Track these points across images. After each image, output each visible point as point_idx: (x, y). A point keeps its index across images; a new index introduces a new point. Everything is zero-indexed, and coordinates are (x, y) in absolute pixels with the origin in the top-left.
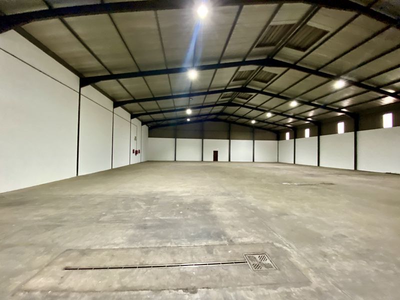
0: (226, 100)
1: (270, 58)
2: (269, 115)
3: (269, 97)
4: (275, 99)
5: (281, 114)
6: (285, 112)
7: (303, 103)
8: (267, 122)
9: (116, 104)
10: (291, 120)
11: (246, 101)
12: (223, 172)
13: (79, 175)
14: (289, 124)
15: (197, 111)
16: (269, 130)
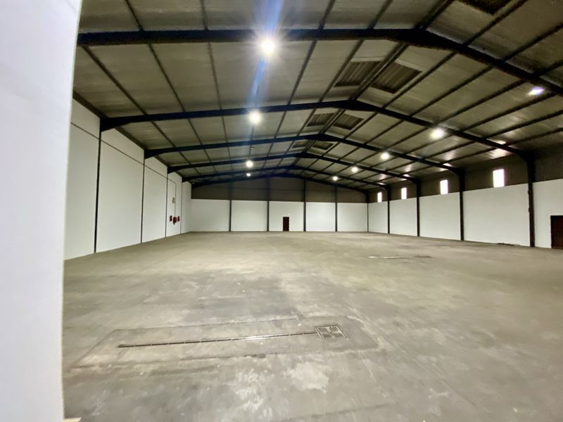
0: (299, 150)
1: (353, 99)
2: (355, 170)
3: (354, 147)
4: (361, 150)
5: (370, 169)
6: (374, 166)
7: (396, 155)
8: (352, 179)
9: (148, 153)
10: (383, 176)
11: (326, 151)
12: (296, 245)
13: (97, 251)
14: (381, 181)
15: (261, 164)
16: (357, 189)
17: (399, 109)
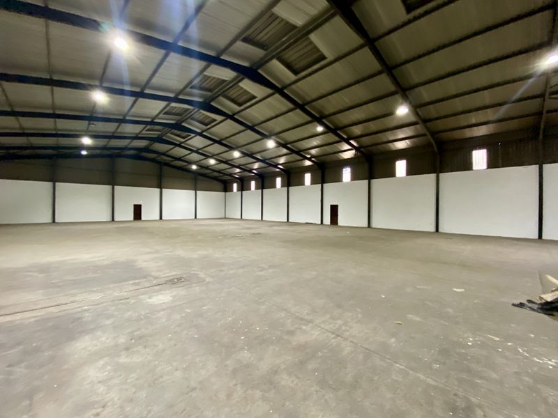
0: (153, 134)
1: (207, 102)
2: (212, 162)
3: (211, 142)
4: (216, 145)
5: (226, 162)
6: (229, 160)
7: (245, 154)
8: (210, 169)
10: (238, 170)
11: (184, 140)
14: (235, 174)
15: (102, 142)
16: (215, 178)
17: (245, 119)
